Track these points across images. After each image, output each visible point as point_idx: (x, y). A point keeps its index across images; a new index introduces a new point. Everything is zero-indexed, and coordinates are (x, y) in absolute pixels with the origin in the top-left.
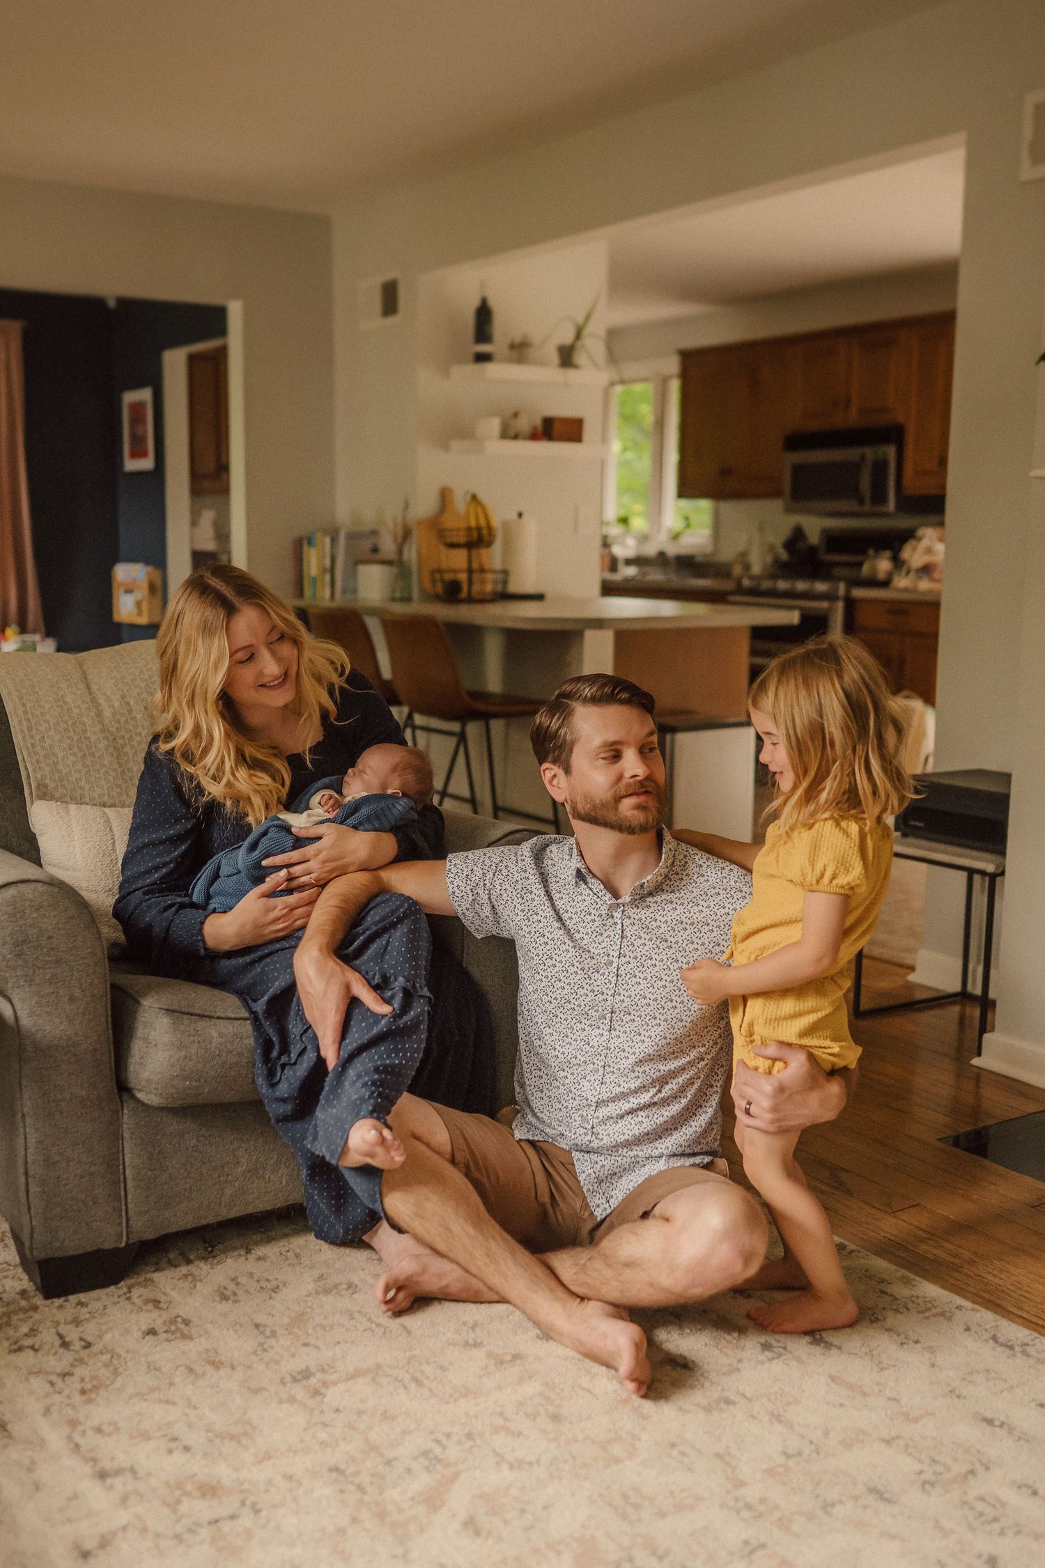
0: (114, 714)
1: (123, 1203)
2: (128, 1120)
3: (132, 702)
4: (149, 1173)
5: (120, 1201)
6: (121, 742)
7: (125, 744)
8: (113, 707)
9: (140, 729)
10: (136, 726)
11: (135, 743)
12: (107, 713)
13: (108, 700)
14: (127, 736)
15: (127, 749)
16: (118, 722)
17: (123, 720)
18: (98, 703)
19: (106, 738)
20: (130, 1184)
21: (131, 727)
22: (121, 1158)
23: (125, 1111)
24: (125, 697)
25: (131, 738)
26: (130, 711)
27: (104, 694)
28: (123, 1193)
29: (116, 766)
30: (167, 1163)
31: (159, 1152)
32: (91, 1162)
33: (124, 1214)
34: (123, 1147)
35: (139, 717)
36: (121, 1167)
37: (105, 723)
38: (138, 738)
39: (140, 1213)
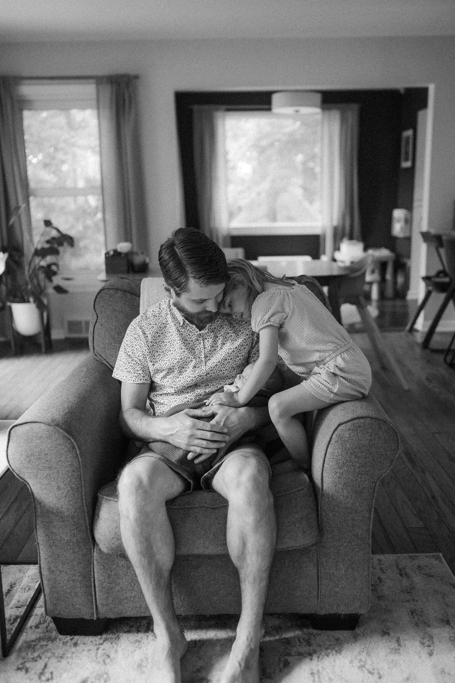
1: (94, 598)
2: (95, 555)
4: (108, 585)
5: (91, 596)
20: (97, 590)
22: (92, 574)
23: (95, 550)
28: (93, 593)
30: (119, 581)
31: (115, 574)
32: (73, 574)
33: (94, 603)
34: (94, 568)
36: (92, 579)
39: (103, 605)
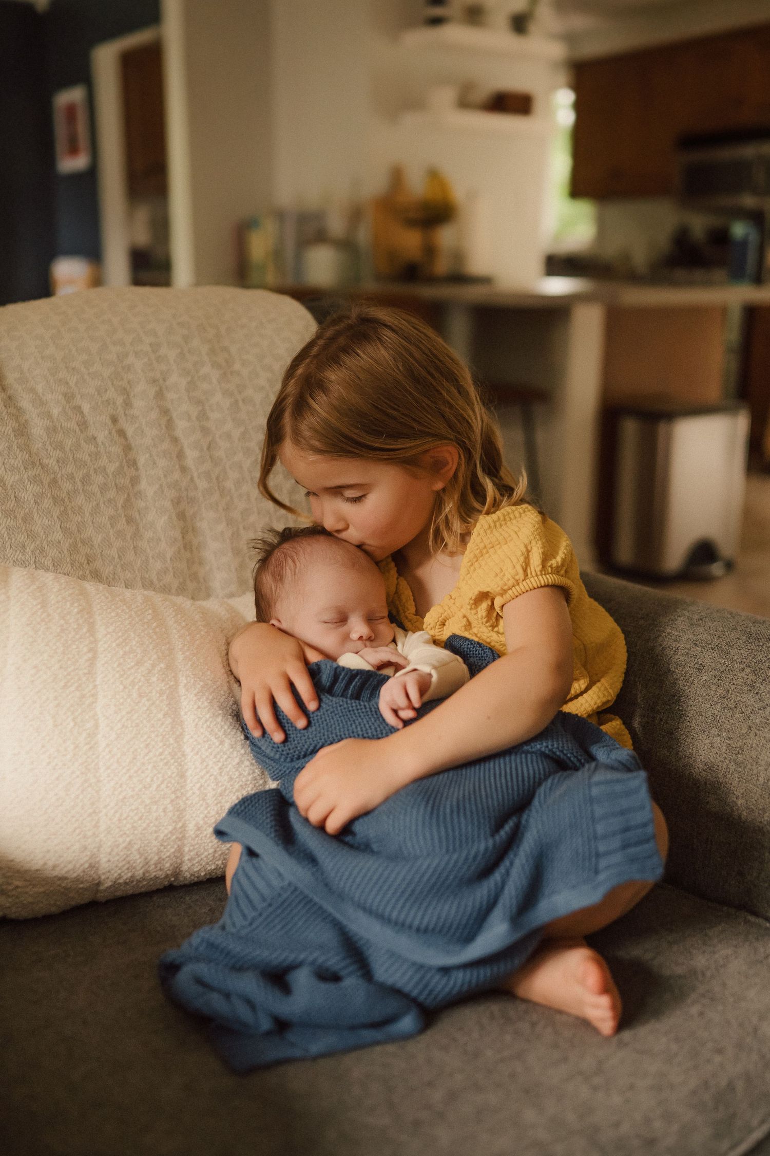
0: (52, 430)
3: (86, 408)
6: (67, 486)
7: (75, 491)
8: (49, 416)
9: (104, 461)
10: (96, 456)
11: (95, 489)
12: (38, 429)
13: (39, 402)
14: (79, 475)
15: (80, 500)
16: (60, 446)
17: (69, 443)
18: (19, 409)
19: (35, 480)
21: (87, 458)
24: (73, 396)
25: (86, 480)
26: (83, 425)
27: (32, 390)
29: (58, 535)
35: (101, 437)
37: (37, 446)
38: (100, 479)
